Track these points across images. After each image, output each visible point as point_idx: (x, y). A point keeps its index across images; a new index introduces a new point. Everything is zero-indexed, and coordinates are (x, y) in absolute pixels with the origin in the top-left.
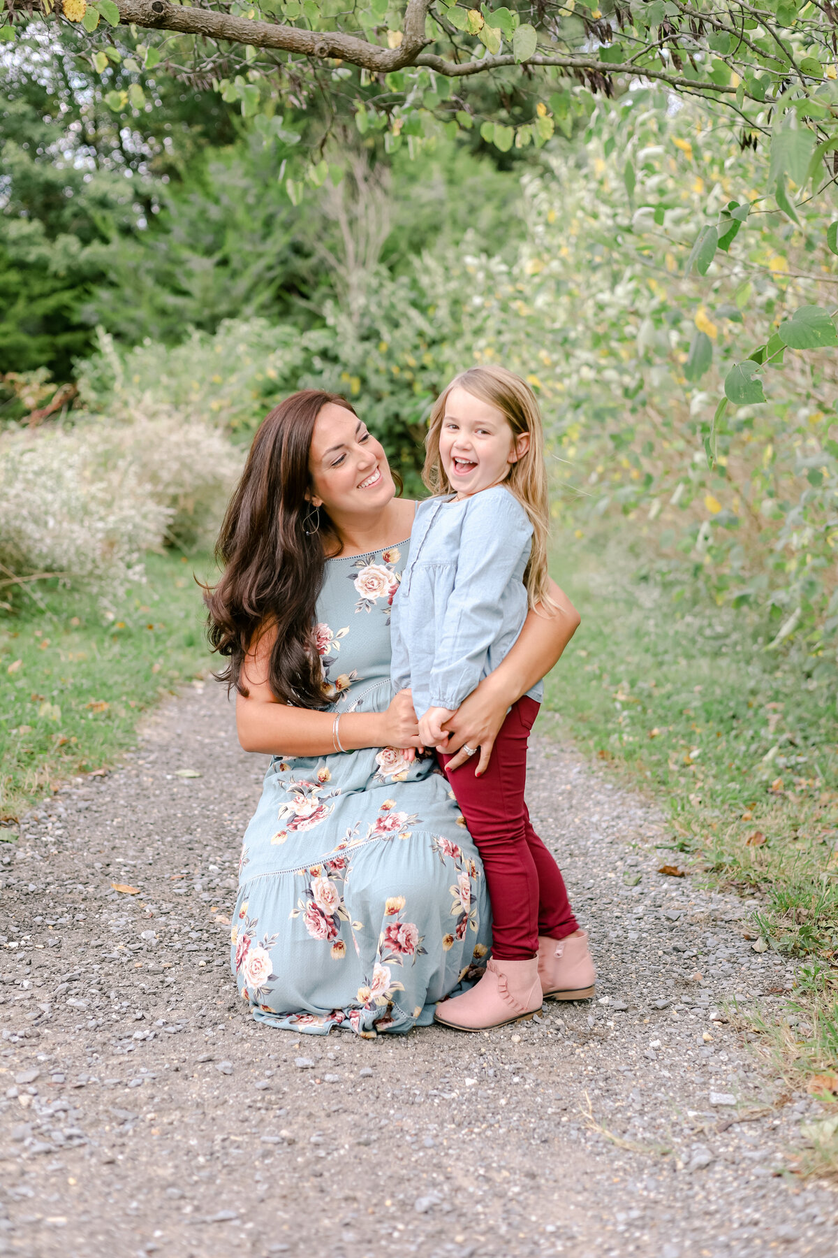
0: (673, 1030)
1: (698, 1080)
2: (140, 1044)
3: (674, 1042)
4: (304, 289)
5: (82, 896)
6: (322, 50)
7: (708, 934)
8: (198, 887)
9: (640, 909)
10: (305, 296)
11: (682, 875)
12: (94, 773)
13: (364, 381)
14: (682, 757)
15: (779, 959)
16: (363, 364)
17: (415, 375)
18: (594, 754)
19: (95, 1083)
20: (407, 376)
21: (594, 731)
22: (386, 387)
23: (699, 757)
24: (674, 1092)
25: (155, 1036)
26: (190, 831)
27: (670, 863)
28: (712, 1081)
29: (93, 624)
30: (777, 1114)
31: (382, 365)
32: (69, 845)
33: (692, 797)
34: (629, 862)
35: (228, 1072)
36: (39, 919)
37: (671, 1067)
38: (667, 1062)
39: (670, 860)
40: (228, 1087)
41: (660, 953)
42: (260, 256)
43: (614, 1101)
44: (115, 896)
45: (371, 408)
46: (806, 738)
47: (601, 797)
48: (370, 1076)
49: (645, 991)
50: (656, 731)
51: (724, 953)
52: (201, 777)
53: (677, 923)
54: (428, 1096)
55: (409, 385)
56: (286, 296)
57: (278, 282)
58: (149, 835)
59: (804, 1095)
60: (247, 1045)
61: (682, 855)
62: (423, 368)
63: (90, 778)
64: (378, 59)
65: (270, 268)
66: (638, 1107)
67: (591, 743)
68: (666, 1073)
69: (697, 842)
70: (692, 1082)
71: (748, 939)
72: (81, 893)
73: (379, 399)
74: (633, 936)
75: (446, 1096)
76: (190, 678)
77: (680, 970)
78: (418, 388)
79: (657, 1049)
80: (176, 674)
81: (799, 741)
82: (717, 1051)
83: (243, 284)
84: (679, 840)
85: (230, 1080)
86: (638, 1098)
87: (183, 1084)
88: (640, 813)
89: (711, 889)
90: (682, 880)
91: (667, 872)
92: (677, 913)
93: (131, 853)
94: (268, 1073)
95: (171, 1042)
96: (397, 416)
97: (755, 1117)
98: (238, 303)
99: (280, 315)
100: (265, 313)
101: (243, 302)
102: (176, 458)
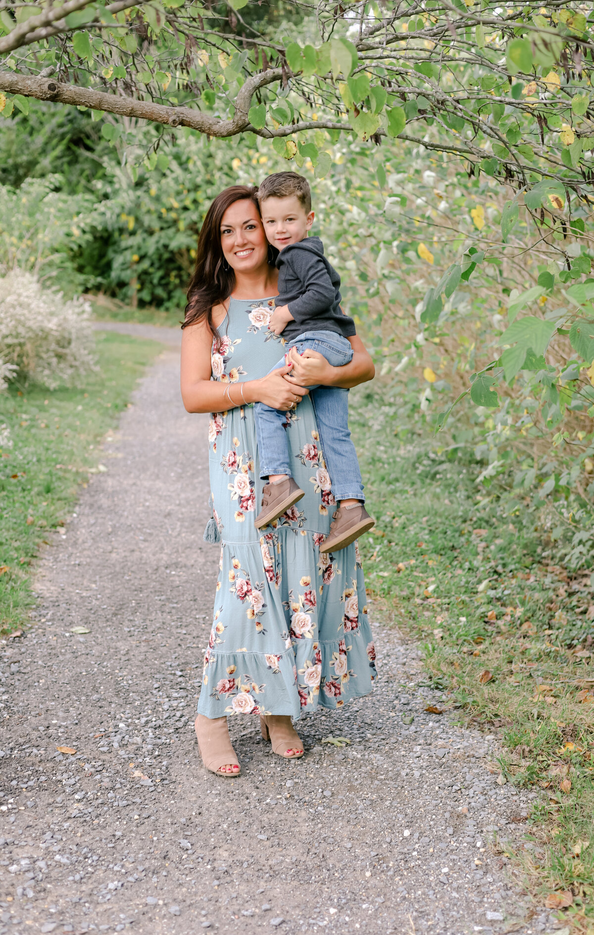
0: (455, 857)
1: (477, 899)
2: (114, 893)
3: (457, 868)
4: (88, 142)
5: (38, 759)
6: (174, 121)
7: (466, 769)
8: (116, 745)
9: (418, 748)
10: (89, 149)
11: (440, 713)
12: (14, 635)
13: (137, 220)
14: (423, 590)
15: (514, 790)
16: (138, 206)
17: (179, 215)
19: (93, 929)
20: (173, 215)
22: (156, 225)
23: (434, 591)
24: (463, 910)
25: (122, 885)
26: (96, 690)
27: (430, 703)
28: (485, 900)
30: (529, 926)
31: (153, 207)
32: (15, 709)
33: (436, 632)
34: (403, 701)
35: (178, 913)
36: (14, 783)
37: (458, 889)
38: (455, 885)
39: (430, 698)
40: (180, 926)
41: (437, 788)
42: (53, 115)
43: (427, 921)
44: (61, 758)
45: (144, 240)
46: (504, 565)
48: (270, 910)
49: (432, 823)
50: (401, 565)
51: (478, 786)
52: (90, 632)
53: (444, 760)
54: (309, 925)
55: (175, 222)
56: (74, 148)
57: (69, 136)
58: (69, 696)
59: (544, 909)
60: (184, 890)
61: (438, 693)
62: (186, 209)
63: (11, 639)
64: (216, 128)
65: (61, 126)
66: (442, 925)
68: (455, 894)
69: (446, 680)
70: (473, 901)
71: (493, 773)
72: (36, 756)
73: (151, 233)
74: (417, 774)
75: (321, 924)
76: (54, 526)
77: (452, 803)
78: (182, 225)
79: (447, 875)
80: (43, 522)
81: (500, 569)
82: (486, 873)
83: (40, 139)
84: (435, 679)
85: (180, 920)
86: (441, 918)
87: (150, 925)
88: (402, 649)
89: (461, 725)
90: (440, 717)
91: (431, 711)
92: (443, 751)
93: (61, 714)
94: (203, 912)
95: (134, 890)
96: (166, 247)
97: (516, 929)
98: (36, 155)
99: (70, 163)
100: (59, 163)
101: (40, 154)
102: (12, 316)
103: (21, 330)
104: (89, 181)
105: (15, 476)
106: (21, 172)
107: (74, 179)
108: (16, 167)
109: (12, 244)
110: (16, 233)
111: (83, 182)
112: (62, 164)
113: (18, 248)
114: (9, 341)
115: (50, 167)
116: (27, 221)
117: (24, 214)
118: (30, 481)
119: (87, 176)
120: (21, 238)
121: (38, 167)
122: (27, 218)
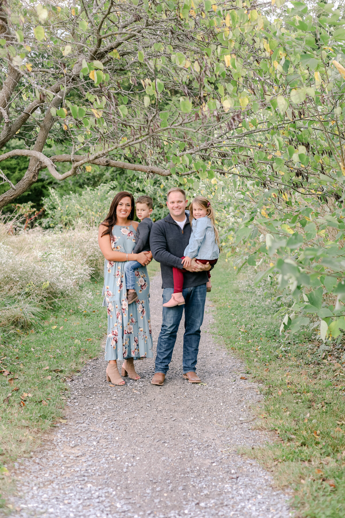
7: (248, 391)
9: (233, 387)
12: (94, 359)
14: (255, 348)
18: (230, 349)
21: (231, 341)
23: (260, 348)
29: (77, 312)
34: (234, 376)
36: (94, 392)
39: (244, 375)
41: (236, 395)
44: (110, 387)
47: (230, 361)
50: (250, 341)
51: (250, 395)
53: (242, 389)
61: (247, 375)
67: (229, 346)
69: (251, 371)
71: (257, 392)
84: (247, 371)
88: (240, 364)
89: (252, 382)
90: (246, 380)
91: (242, 378)
98: (103, 171)
99: (120, 174)
100: (114, 174)
101: (105, 170)
102: (92, 247)
103: (96, 253)
104: (129, 183)
105: (94, 312)
106: (96, 179)
107: (122, 181)
108: (94, 177)
109: (92, 215)
110: (95, 210)
111: (127, 183)
112: (117, 175)
113: (95, 217)
114: (91, 258)
115: (110, 177)
116: (100, 204)
117: (98, 200)
118: (100, 313)
119: (129, 180)
120: (96, 212)
121: (104, 177)
122: (100, 203)
